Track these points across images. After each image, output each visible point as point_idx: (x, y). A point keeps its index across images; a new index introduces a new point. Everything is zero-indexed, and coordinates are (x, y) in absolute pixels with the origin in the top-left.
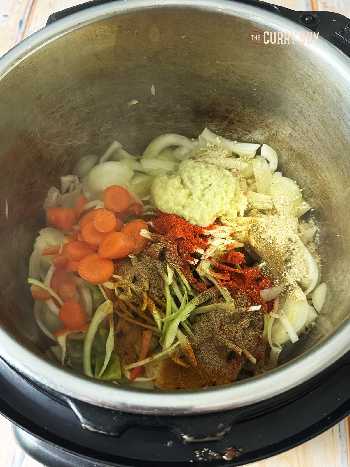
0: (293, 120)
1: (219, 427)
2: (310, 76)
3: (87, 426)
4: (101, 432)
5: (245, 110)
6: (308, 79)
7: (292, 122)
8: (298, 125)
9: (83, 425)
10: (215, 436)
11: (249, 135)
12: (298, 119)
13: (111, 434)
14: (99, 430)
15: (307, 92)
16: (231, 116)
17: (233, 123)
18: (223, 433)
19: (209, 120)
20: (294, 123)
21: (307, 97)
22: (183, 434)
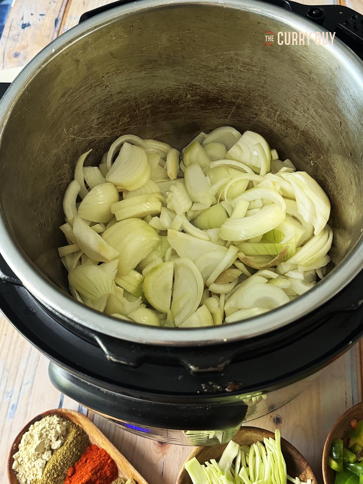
0: (294, 100)
1: (220, 360)
2: (305, 58)
3: (111, 358)
4: (122, 362)
5: (251, 95)
6: (304, 61)
7: (294, 102)
8: (299, 104)
9: (108, 357)
10: (216, 367)
11: (256, 118)
12: (298, 99)
13: (131, 364)
14: (121, 360)
15: (304, 73)
16: (238, 101)
17: (241, 108)
18: (223, 365)
19: (218, 107)
20: (295, 103)
21: (304, 78)
22: (189, 365)
